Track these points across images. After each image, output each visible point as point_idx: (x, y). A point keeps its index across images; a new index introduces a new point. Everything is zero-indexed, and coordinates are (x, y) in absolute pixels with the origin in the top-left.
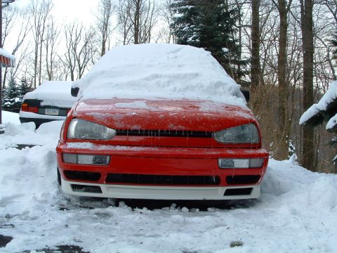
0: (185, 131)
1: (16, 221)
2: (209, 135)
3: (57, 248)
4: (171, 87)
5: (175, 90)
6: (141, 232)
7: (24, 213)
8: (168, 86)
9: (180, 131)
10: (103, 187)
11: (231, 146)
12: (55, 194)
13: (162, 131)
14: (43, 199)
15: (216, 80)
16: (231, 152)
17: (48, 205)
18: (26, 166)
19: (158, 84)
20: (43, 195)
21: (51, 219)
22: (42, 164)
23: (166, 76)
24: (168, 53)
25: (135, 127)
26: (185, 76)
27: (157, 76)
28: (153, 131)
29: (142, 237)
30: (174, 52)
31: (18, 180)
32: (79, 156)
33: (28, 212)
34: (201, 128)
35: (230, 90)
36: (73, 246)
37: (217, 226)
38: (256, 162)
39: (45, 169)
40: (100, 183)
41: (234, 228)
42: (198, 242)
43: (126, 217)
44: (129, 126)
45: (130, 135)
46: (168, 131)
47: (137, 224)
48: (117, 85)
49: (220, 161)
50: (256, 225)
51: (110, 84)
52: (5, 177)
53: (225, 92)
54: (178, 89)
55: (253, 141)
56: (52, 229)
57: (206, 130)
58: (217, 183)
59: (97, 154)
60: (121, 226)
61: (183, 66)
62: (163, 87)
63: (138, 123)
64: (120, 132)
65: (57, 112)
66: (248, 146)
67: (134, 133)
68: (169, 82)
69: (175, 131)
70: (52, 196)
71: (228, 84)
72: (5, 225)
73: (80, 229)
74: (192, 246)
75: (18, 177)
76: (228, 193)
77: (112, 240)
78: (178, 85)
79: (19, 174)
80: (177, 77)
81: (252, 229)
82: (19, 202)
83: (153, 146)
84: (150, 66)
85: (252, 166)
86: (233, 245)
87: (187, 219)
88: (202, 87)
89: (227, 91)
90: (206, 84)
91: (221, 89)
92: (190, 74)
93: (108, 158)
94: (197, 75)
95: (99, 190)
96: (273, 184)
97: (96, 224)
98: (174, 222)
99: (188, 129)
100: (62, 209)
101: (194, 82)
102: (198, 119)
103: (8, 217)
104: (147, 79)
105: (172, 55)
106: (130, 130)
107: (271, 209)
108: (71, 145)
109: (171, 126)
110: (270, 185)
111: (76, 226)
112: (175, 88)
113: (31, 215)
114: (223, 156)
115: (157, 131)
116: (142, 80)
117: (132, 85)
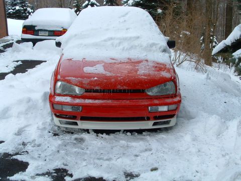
0: (128, 90)
1: (29, 148)
2: (143, 91)
3: (54, 171)
4: (121, 47)
5: (123, 49)
6: (102, 157)
7: (33, 141)
8: (119, 46)
9: (125, 90)
10: (79, 122)
11: (156, 98)
12: (50, 122)
13: (113, 90)
14: (43, 127)
15: (151, 42)
16: (156, 102)
17: (47, 131)
18: (31, 103)
19: (112, 45)
20: (42, 124)
21: (49, 145)
22: (40, 101)
23: (117, 39)
24: (120, 17)
25: (97, 88)
26: (131, 38)
27: (111, 39)
28: (108, 90)
29: (101, 161)
30: (123, 16)
31: (27, 114)
32: (63, 106)
33: (35, 140)
34: (138, 87)
35: (160, 48)
36: (63, 169)
37: (146, 150)
38: (173, 107)
39: (42, 104)
40: (77, 120)
41: (156, 153)
42: (134, 165)
43: (93, 142)
44: (93, 87)
45: (94, 92)
46: (117, 90)
47: (99, 148)
48: (85, 45)
49: (149, 108)
50: (169, 149)
51: (81, 44)
52: (19, 113)
53: (157, 50)
54: (125, 48)
55: (171, 93)
56: (50, 155)
57: (141, 89)
58: (148, 119)
59: (74, 105)
60: (90, 151)
61: (129, 29)
62: (116, 47)
63: (98, 85)
64: (87, 91)
65: (47, 33)
66: (168, 97)
67: (97, 91)
68: (120, 43)
69: (121, 90)
70: (48, 124)
71: (159, 44)
72: (23, 152)
73: (67, 154)
74: (130, 168)
75: (26, 112)
76: (155, 124)
77: (84, 163)
78: (126, 45)
79: (27, 110)
80: (125, 39)
81: (166, 153)
82: (29, 130)
83: (108, 99)
84: (107, 30)
85: (169, 109)
86: (152, 170)
87: (129, 143)
88: (141, 46)
89: (158, 50)
90: (145, 44)
91: (154, 48)
92: (134, 37)
93: (81, 107)
94: (138, 37)
95: (76, 124)
96: (185, 112)
97: (75, 150)
98: (121, 147)
99: (130, 88)
100: (55, 135)
101: (136, 43)
102: (136, 82)
103: (24, 144)
104: (105, 41)
105: (122, 19)
106: (93, 90)
107: (182, 134)
108: (58, 99)
109: (119, 87)
110: (184, 113)
111: (64, 151)
112: (124, 48)
113: (37, 142)
114: (151, 105)
115: (110, 90)
116: (102, 41)
117: (96, 45)
